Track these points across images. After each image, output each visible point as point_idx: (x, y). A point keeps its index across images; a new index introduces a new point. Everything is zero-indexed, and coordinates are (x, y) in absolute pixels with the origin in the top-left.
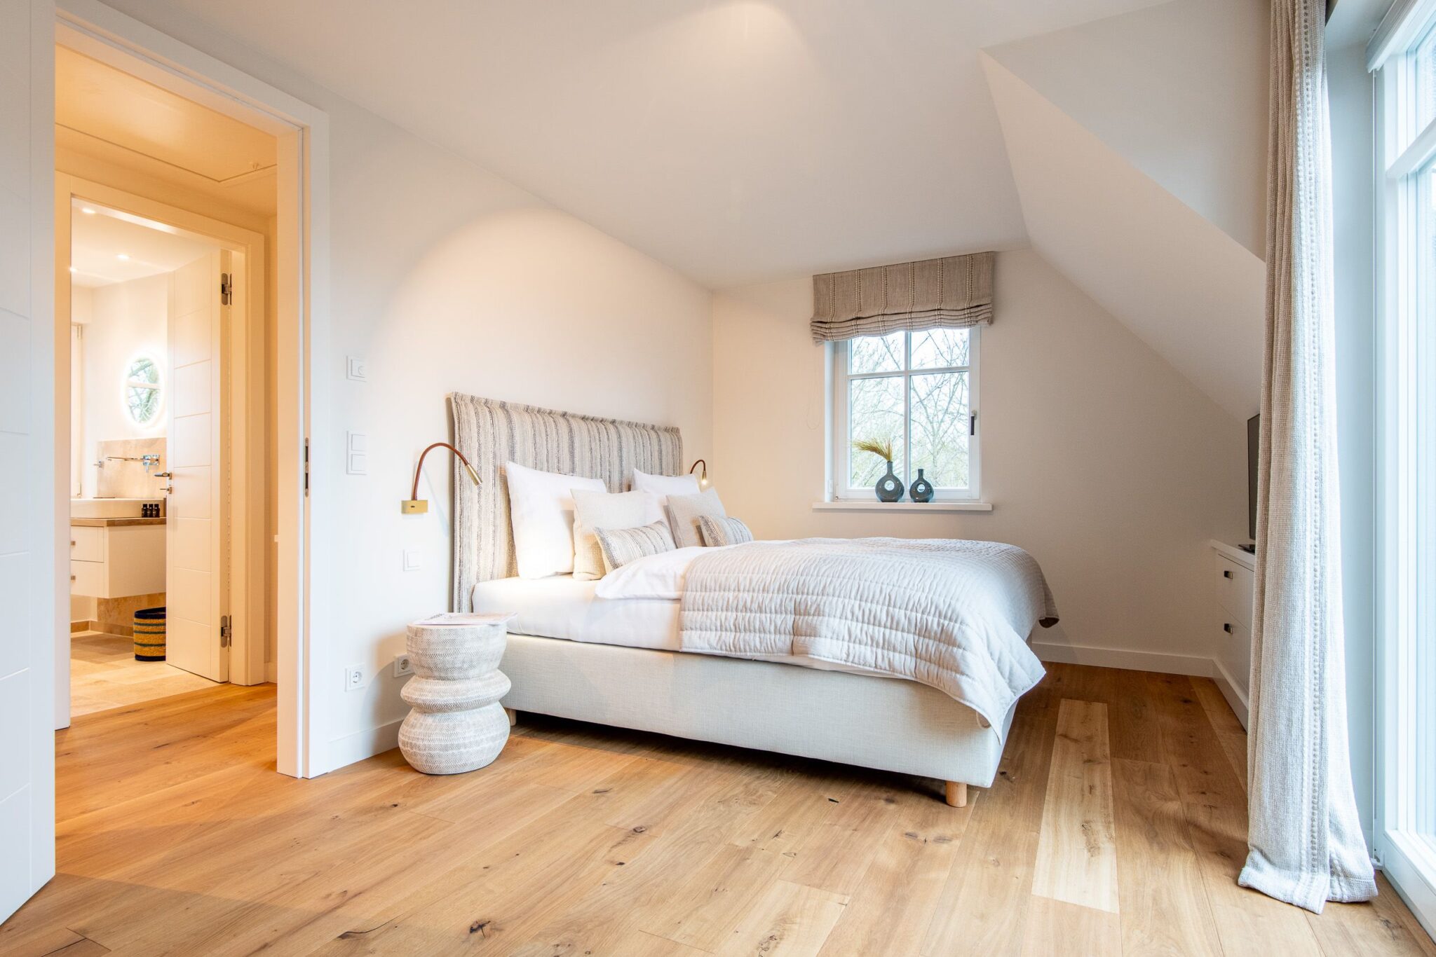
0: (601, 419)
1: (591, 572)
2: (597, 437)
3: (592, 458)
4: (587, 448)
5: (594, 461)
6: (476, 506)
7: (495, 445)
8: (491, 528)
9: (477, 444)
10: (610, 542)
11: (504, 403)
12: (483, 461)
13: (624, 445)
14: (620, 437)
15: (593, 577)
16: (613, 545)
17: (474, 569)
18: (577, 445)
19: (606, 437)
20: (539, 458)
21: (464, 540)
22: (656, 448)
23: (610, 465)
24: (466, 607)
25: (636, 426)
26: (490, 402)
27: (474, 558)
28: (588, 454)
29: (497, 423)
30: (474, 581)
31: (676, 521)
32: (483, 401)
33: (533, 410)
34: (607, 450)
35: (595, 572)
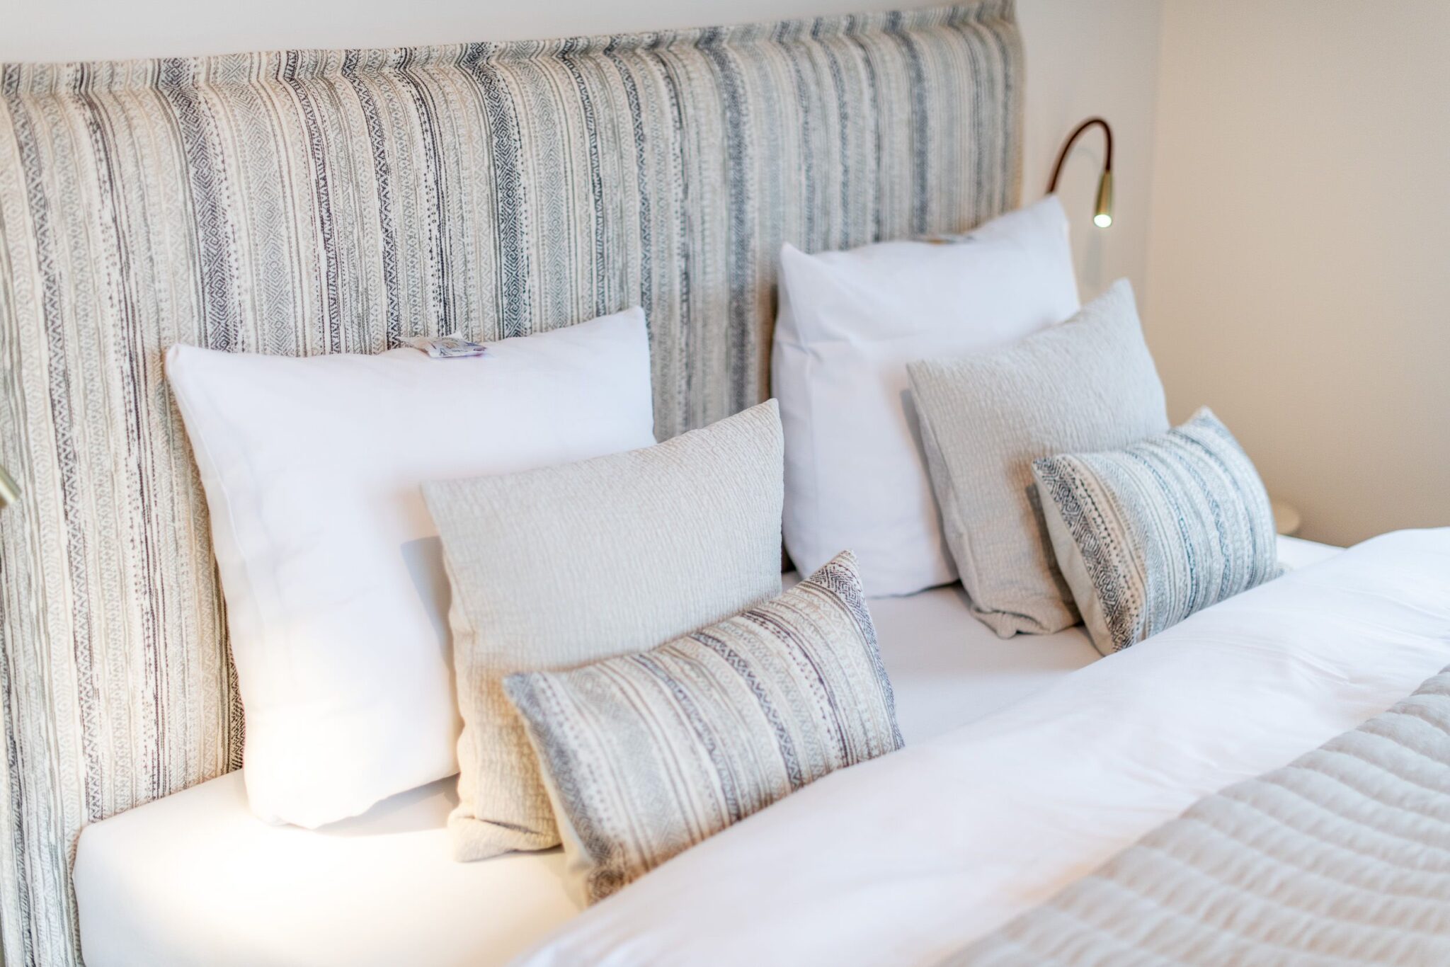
0: (648, 40)
1: (517, 820)
2: (629, 127)
3: (602, 219)
4: (581, 179)
5: (611, 232)
6: (57, 536)
7: (125, 269)
8: (137, 603)
9: (39, 280)
10: (572, 744)
11: (176, 64)
12: (71, 346)
13: (753, 131)
14: (733, 100)
15: (520, 841)
16: (583, 756)
17: (73, 770)
18: (529, 179)
19: (670, 113)
20: (347, 274)
21: (22, 665)
22: (901, 111)
23: (687, 227)
24: (54, 911)
25: (815, 33)
26: (104, 74)
27: (69, 731)
28: (584, 209)
29: (129, 168)
30: (74, 811)
31: (945, 467)
32: (68, 75)
33: (319, 69)
34: (673, 169)
35: (531, 824)
